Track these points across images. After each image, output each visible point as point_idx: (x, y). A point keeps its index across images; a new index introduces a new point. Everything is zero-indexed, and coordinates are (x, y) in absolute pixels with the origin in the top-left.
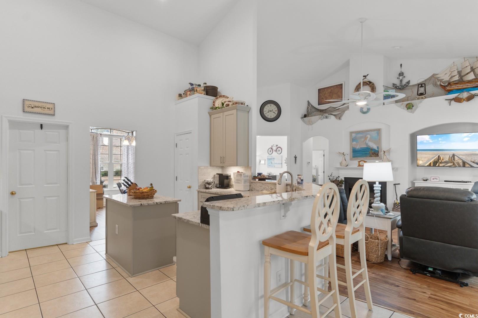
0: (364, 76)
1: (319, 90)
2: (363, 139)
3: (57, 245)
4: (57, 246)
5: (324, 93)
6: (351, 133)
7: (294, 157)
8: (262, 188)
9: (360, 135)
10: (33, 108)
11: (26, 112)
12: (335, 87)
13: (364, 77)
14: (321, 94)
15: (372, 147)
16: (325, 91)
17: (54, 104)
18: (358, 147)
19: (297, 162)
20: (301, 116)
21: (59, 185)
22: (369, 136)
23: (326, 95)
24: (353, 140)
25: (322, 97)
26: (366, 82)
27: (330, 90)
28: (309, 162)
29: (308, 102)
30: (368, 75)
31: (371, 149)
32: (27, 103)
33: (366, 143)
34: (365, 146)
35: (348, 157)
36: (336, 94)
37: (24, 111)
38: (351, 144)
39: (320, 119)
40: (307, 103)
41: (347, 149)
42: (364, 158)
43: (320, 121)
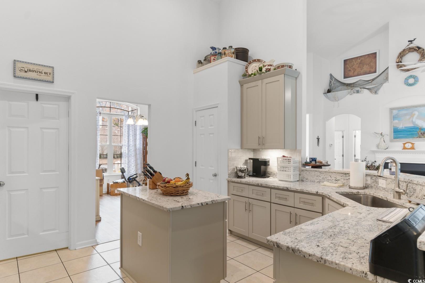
0: (409, 41)
1: (345, 61)
2: (408, 117)
3: (56, 250)
4: (55, 253)
5: (352, 64)
6: (392, 110)
7: (317, 138)
8: (321, 178)
9: (404, 112)
10: (26, 72)
11: (18, 77)
12: (366, 57)
13: (410, 43)
14: (347, 66)
15: (421, 126)
16: (353, 61)
17: (53, 68)
18: (401, 126)
19: (320, 144)
20: (323, 92)
21: (58, 173)
22: (417, 113)
23: (354, 67)
24: (394, 118)
25: (349, 68)
26: (413, 48)
27: (359, 61)
28: (332, 145)
29: (331, 75)
30: (415, 39)
31: (420, 128)
32: (19, 65)
33: (412, 121)
34: (411, 125)
35: (387, 139)
36: (367, 65)
37: (15, 76)
38: (391, 123)
39: (349, 94)
40: (329, 77)
41: (386, 129)
42: (410, 140)
43: (349, 96)
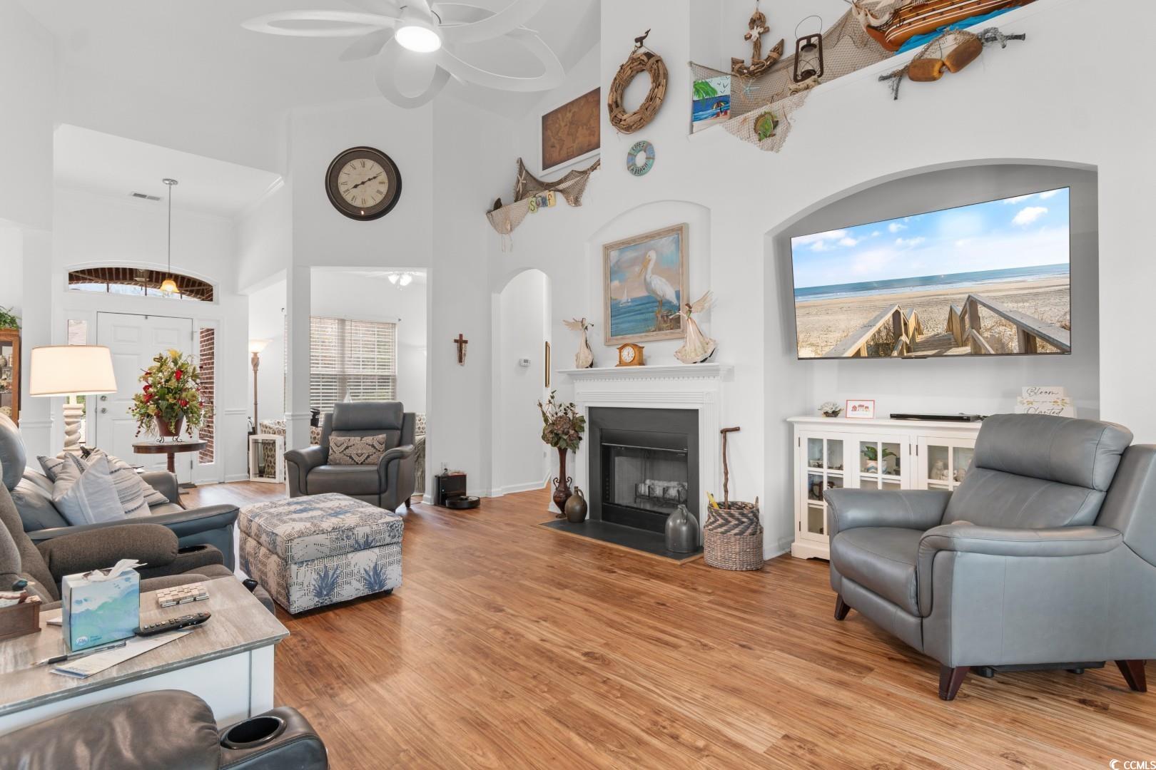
0: (637, 40)
1: (545, 119)
2: (637, 269)
5: (557, 126)
6: (607, 248)
7: (457, 341)
9: (630, 255)
12: (582, 102)
13: (639, 44)
14: (549, 133)
16: (558, 118)
18: (624, 298)
19: (467, 359)
20: (488, 208)
22: (653, 255)
23: (559, 135)
24: (612, 272)
25: (553, 140)
26: (639, 58)
27: (569, 115)
28: (526, 361)
29: (521, 163)
30: (647, 33)
31: (659, 302)
33: (645, 279)
34: (642, 293)
35: (598, 336)
36: (585, 127)
38: (607, 288)
40: (516, 167)
41: (595, 307)
42: (641, 337)
43: (530, 216)
